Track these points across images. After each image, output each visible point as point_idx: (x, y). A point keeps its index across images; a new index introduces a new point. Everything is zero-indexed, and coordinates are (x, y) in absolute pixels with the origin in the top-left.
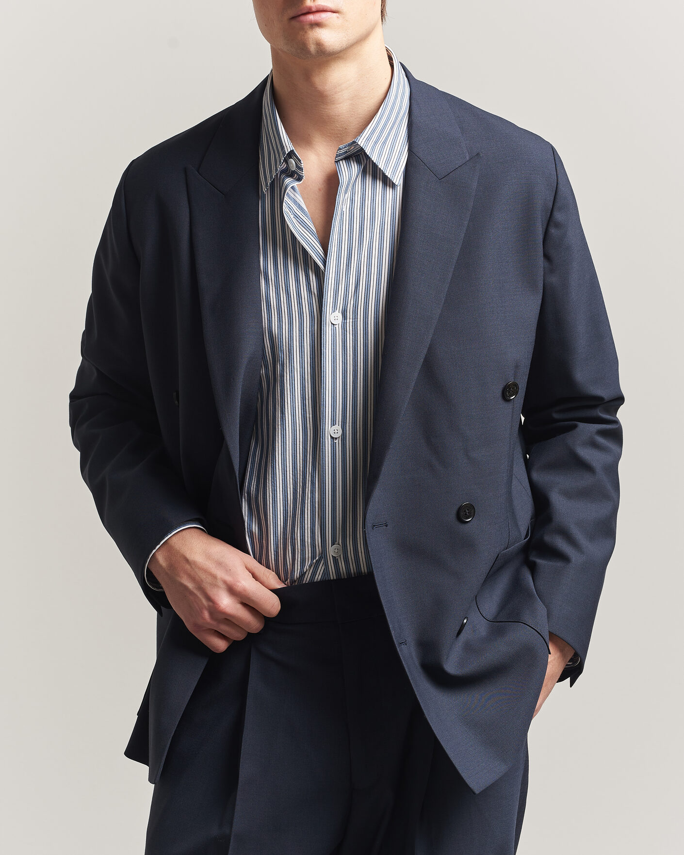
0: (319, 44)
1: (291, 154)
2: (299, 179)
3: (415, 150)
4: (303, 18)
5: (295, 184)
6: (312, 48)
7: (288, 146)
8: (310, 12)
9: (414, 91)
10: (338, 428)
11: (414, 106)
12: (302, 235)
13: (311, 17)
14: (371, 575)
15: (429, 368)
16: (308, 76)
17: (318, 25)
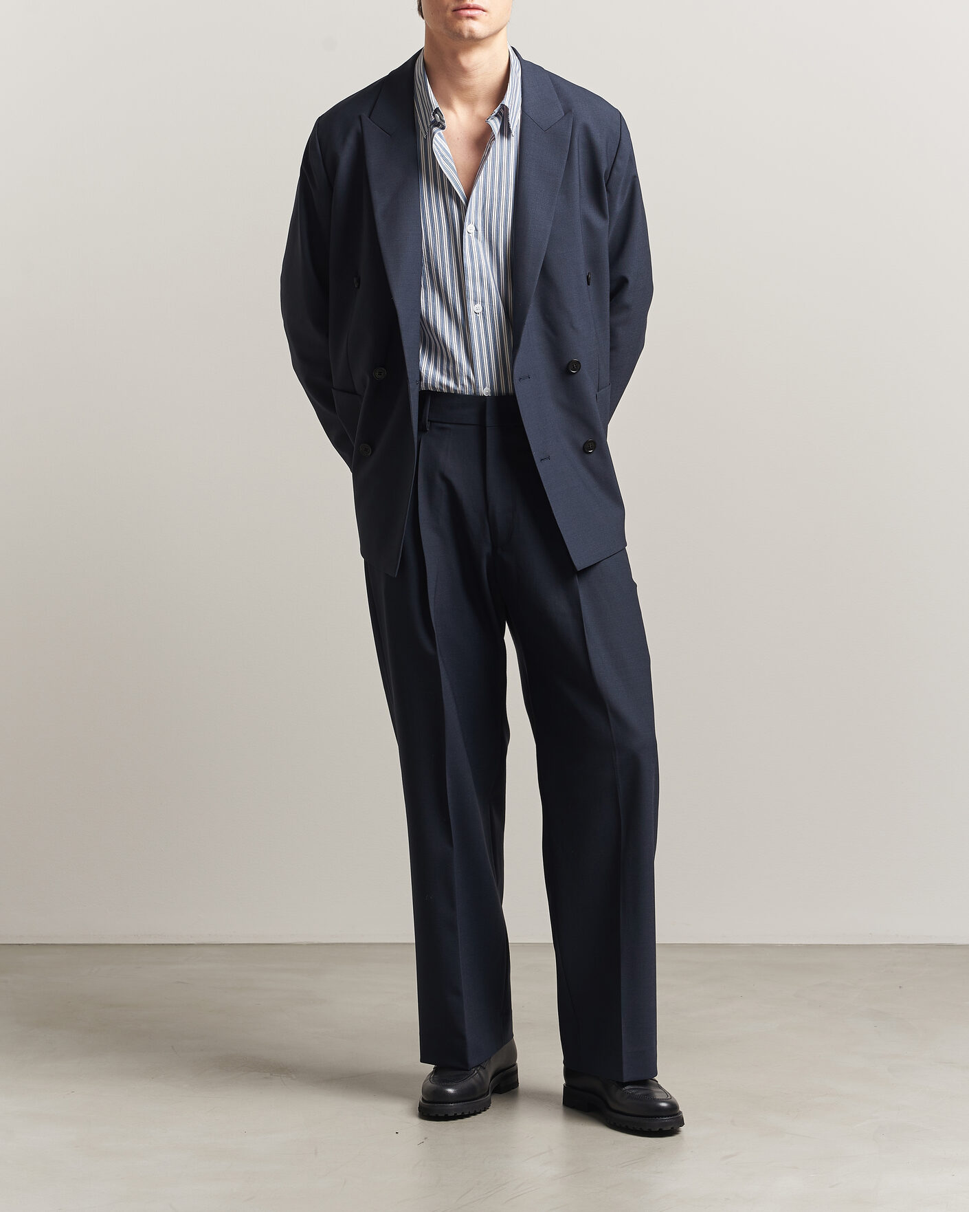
0: (471, 31)
1: (437, 110)
2: (443, 128)
3: (527, 111)
4: (462, 12)
5: (441, 131)
6: (466, 34)
7: (435, 104)
8: (468, 8)
9: (523, 68)
10: (479, 306)
11: (523, 75)
12: (444, 167)
13: (469, 12)
14: (514, 397)
15: (545, 273)
16: (455, 55)
17: (472, 18)
